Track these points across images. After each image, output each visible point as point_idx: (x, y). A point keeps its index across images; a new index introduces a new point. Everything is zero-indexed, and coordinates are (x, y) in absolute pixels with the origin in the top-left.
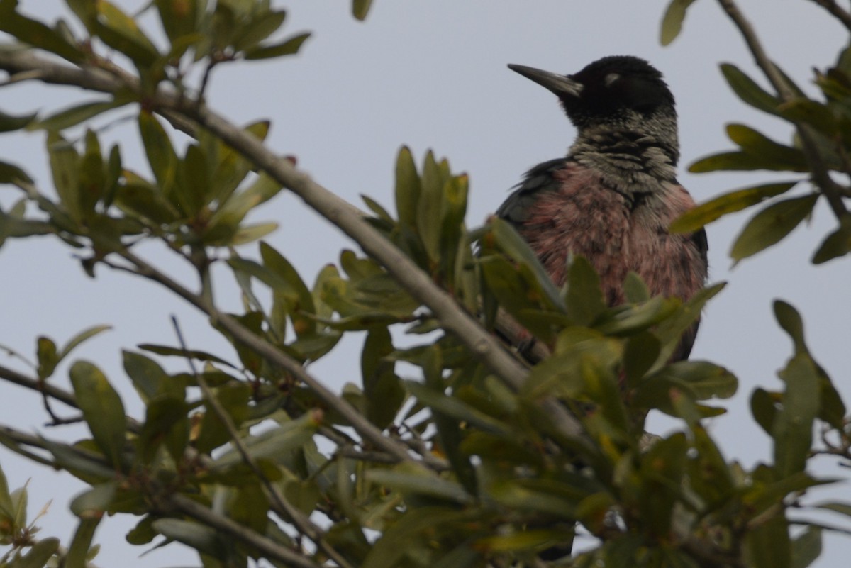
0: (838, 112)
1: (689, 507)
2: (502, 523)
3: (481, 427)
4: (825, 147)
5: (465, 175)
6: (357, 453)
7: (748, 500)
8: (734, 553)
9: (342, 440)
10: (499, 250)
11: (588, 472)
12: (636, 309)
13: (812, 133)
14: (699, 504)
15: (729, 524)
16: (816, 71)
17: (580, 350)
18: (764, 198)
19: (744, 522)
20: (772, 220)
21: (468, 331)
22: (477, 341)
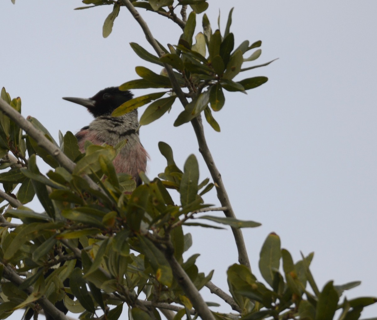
1: (146, 220)
5: (18, 98)
7: (173, 215)
8: (166, 238)
14: (150, 219)
15: (164, 227)
17: (98, 153)
18: (152, 101)
19: (170, 225)
20: (157, 108)
21: (50, 146)
22: (54, 151)
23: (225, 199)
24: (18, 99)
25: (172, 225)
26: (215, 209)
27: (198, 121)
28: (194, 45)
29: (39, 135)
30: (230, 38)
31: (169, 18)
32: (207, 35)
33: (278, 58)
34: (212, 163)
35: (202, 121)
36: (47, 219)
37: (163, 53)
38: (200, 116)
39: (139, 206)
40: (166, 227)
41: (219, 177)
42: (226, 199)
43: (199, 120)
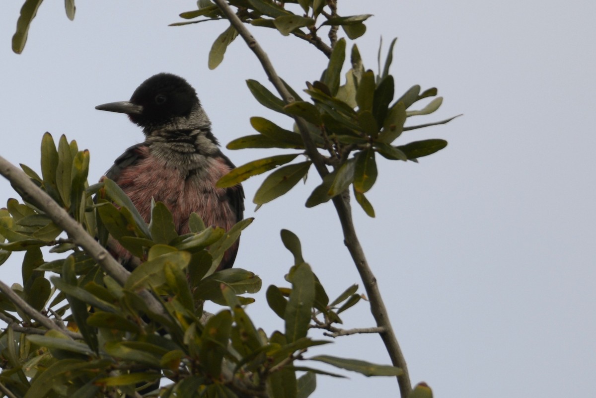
0: (322, 110)
1: (232, 359)
2: (113, 369)
3: (101, 308)
4: (314, 132)
5: (86, 151)
6: (21, 327)
7: (269, 354)
8: (261, 388)
9: (11, 320)
10: (109, 199)
11: (168, 336)
12: (196, 236)
13: (306, 124)
14: (239, 357)
15: (259, 370)
16: (308, 83)
17: (163, 258)
18: (277, 166)
19: (267, 369)
20: (281, 179)
21: (93, 246)
22: (98, 253)
23: (382, 315)
24: (86, 153)
25: (270, 368)
26: (365, 331)
27: (343, 199)
28: (343, 86)
29: (77, 229)
30: (388, 82)
31: (311, 42)
32: (356, 76)
33: (462, 115)
34: (364, 262)
35: (349, 200)
36: (87, 353)
37: (292, 98)
38: (347, 191)
39: (216, 342)
40: (263, 370)
41: (373, 283)
42: (384, 316)
43: (345, 197)
